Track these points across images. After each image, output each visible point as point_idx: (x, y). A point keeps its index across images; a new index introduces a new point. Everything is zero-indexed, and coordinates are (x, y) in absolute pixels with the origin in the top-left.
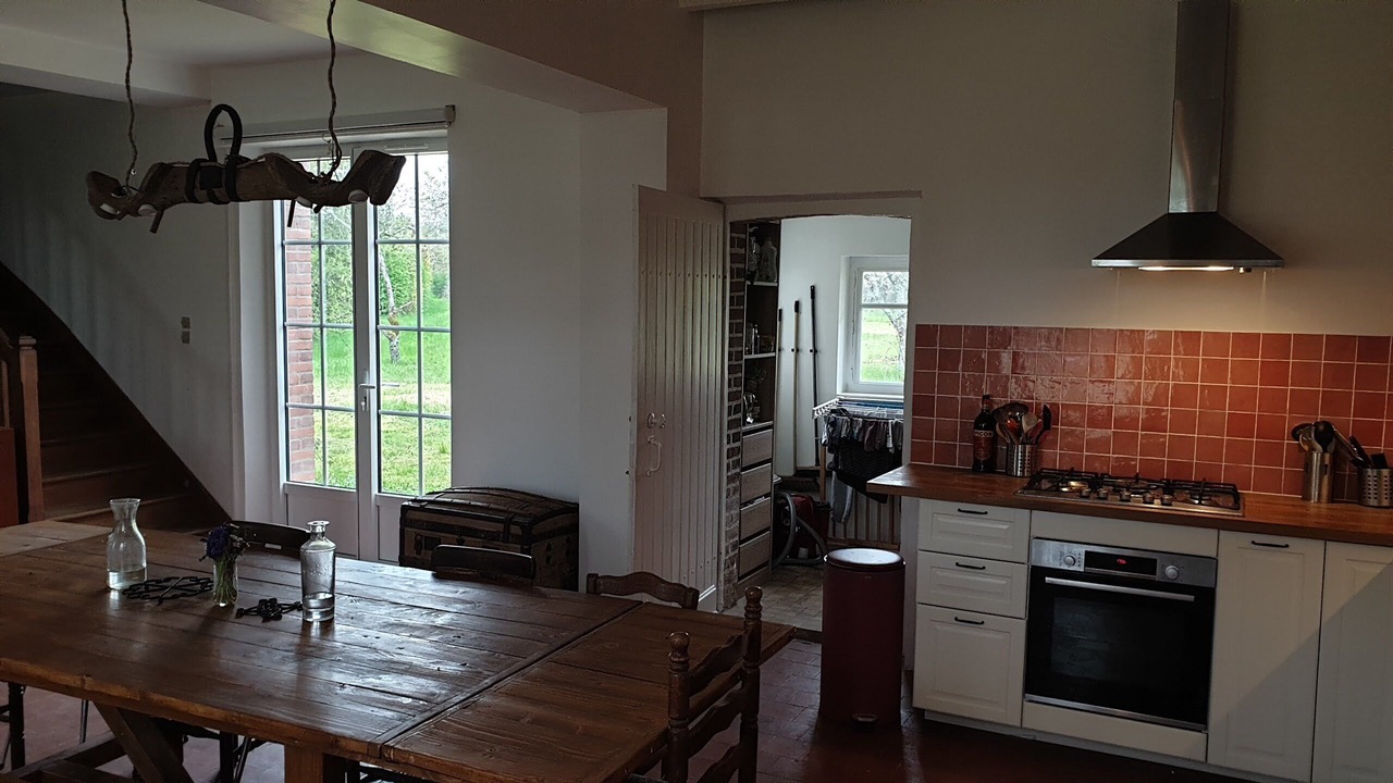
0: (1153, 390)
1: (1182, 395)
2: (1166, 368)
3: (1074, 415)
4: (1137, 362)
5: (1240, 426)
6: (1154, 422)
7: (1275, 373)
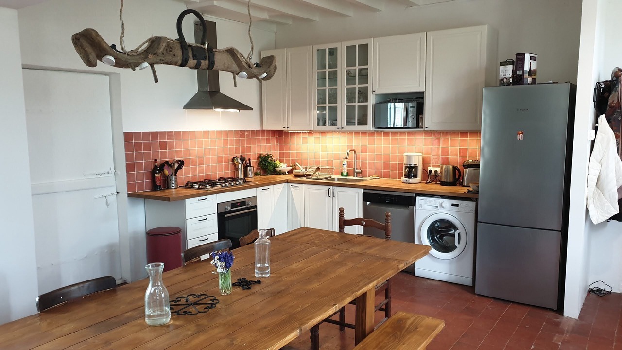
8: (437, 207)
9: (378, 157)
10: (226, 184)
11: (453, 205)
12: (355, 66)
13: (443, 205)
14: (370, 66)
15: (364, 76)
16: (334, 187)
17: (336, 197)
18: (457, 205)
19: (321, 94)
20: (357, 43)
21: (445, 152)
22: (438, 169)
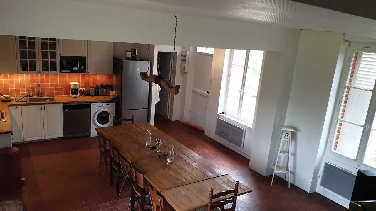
8: (100, 107)
9: (52, 85)
11: (107, 105)
16: (44, 105)
17: (46, 110)
18: (109, 105)
21: (87, 81)
22: (84, 89)
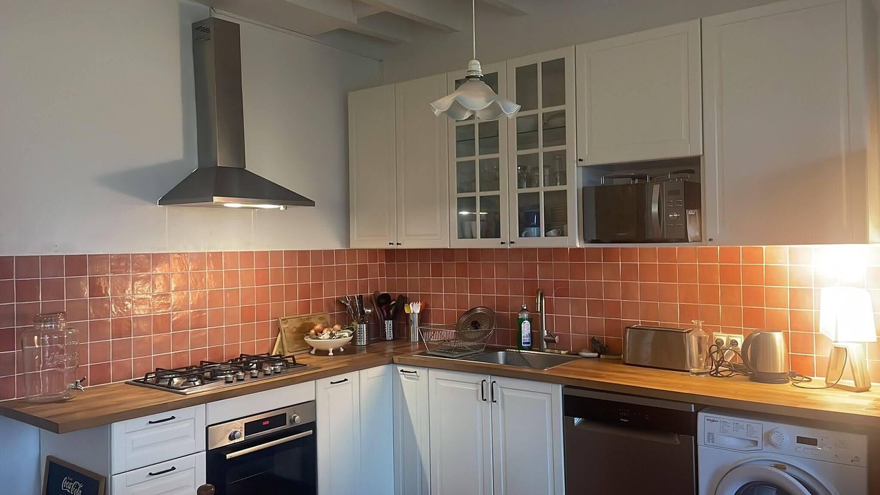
0: (197, 296)
1: (214, 298)
2: (203, 279)
3: (143, 326)
4: (185, 276)
5: (247, 315)
6: (199, 323)
7: (262, 278)
8: (756, 443)
10: (237, 376)
11: (801, 440)
12: (537, 108)
13: (773, 438)
14: (569, 107)
15: (556, 130)
16: (497, 379)
17: (500, 402)
18: (813, 441)
19: (465, 171)
20: (539, 58)
